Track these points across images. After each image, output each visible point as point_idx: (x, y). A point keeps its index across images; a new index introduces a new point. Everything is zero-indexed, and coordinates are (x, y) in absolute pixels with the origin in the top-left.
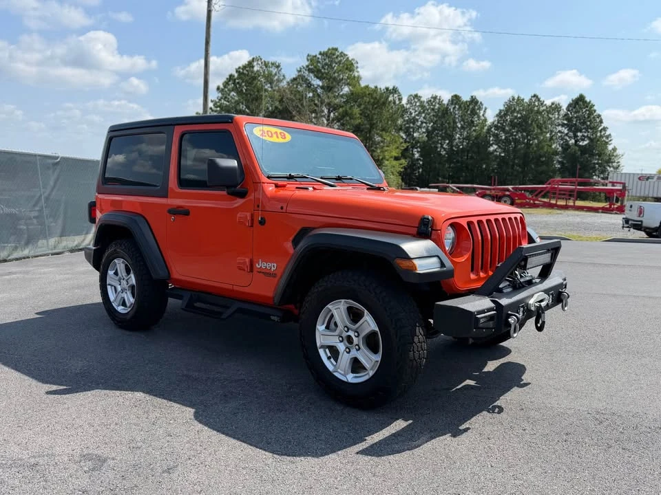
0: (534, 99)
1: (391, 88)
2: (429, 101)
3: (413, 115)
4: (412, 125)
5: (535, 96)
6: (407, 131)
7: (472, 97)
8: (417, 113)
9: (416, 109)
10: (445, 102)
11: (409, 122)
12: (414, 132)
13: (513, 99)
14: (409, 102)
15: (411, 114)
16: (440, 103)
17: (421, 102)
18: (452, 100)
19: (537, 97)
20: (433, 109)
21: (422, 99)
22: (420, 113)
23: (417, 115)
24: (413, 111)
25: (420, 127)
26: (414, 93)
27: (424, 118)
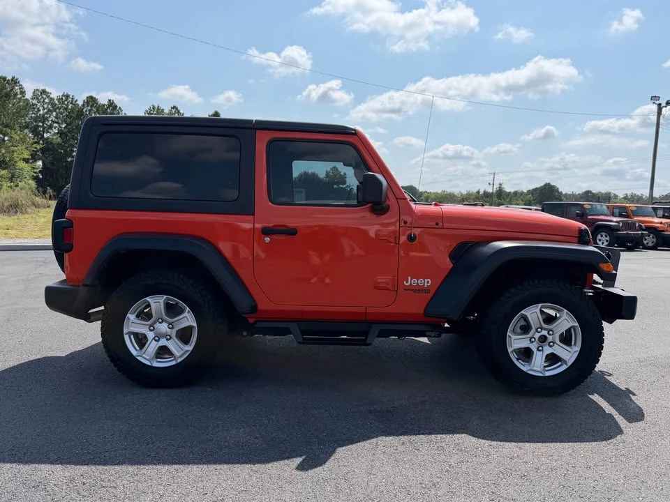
0: (173, 111)
1: (9, 78)
2: (60, 100)
3: (41, 112)
4: (41, 124)
5: (174, 107)
6: (35, 131)
7: (110, 101)
8: (46, 111)
9: (46, 106)
10: (80, 103)
11: (36, 119)
12: (44, 132)
13: (154, 108)
14: (35, 96)
15: (39, 110)
16: (74, 102)
17: (51, 98)
18: (88, 102)
19: (177, 109)
20: (66, 109)
21: (51, 96)
22: (49, 110)
23: (47, 113)
24: (41, 108)
25: (51, 127)
26: (41, 88)
27: (56, 117)
